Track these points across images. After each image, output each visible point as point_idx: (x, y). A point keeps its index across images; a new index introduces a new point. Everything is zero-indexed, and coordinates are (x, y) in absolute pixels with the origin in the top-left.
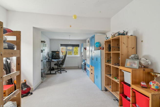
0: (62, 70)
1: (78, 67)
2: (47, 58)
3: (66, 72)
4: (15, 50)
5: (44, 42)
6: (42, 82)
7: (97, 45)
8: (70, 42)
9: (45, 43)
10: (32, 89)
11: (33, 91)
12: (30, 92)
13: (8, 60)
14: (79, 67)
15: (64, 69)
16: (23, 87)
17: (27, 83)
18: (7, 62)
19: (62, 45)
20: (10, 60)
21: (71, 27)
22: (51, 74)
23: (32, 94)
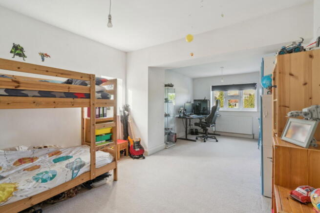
0: (209, 136)
1: (252, 137)
2: (181, 112)
3: (217, 141)
4: (112, 100)
5: (171, 86)
6: (166, 148)
7: (264, 82)
8: (222, 81)
9: (174, 87)
10: (146, 152)
11: (147, 156)
12: (144, 155)
13: (125, 112)
14: (255, 136)
15: (215, 136)
16: (136, 147)
17: (141, 143)
18: (125, 113)
19: (214, 88)
20: (128, 111)
21: (192, 55)
22: (186, 139)
23: (144, 158)
